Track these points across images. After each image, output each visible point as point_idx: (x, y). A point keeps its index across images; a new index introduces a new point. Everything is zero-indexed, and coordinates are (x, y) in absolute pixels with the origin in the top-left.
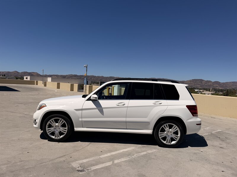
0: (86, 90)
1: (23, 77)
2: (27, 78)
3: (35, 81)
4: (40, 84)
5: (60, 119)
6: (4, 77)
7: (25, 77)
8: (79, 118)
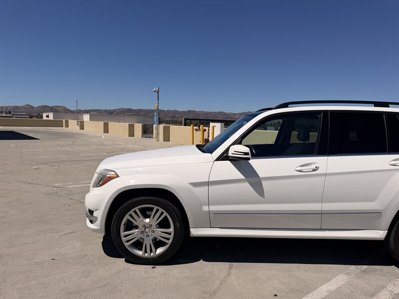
0: (158, 134)
1: (41, 114)
2: (47, 116)
3: (64, 121)
4: (73, 125)
5: (156, 208)
6: (9, 115)
7: (44, 115)
8: (201, 205)
